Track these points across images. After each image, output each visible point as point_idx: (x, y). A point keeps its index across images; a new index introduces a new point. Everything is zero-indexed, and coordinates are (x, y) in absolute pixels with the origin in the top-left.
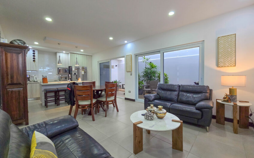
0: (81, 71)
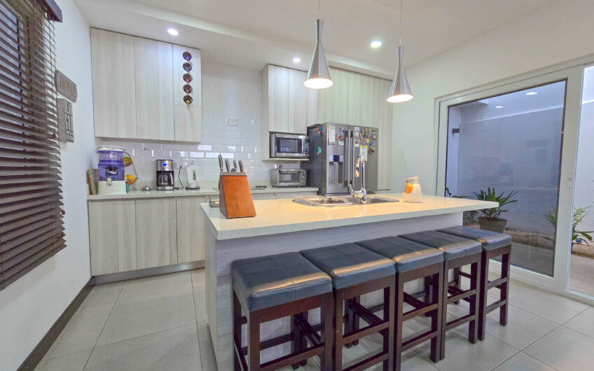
0: (357, 145)
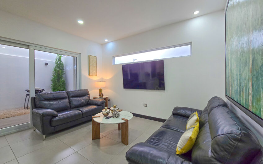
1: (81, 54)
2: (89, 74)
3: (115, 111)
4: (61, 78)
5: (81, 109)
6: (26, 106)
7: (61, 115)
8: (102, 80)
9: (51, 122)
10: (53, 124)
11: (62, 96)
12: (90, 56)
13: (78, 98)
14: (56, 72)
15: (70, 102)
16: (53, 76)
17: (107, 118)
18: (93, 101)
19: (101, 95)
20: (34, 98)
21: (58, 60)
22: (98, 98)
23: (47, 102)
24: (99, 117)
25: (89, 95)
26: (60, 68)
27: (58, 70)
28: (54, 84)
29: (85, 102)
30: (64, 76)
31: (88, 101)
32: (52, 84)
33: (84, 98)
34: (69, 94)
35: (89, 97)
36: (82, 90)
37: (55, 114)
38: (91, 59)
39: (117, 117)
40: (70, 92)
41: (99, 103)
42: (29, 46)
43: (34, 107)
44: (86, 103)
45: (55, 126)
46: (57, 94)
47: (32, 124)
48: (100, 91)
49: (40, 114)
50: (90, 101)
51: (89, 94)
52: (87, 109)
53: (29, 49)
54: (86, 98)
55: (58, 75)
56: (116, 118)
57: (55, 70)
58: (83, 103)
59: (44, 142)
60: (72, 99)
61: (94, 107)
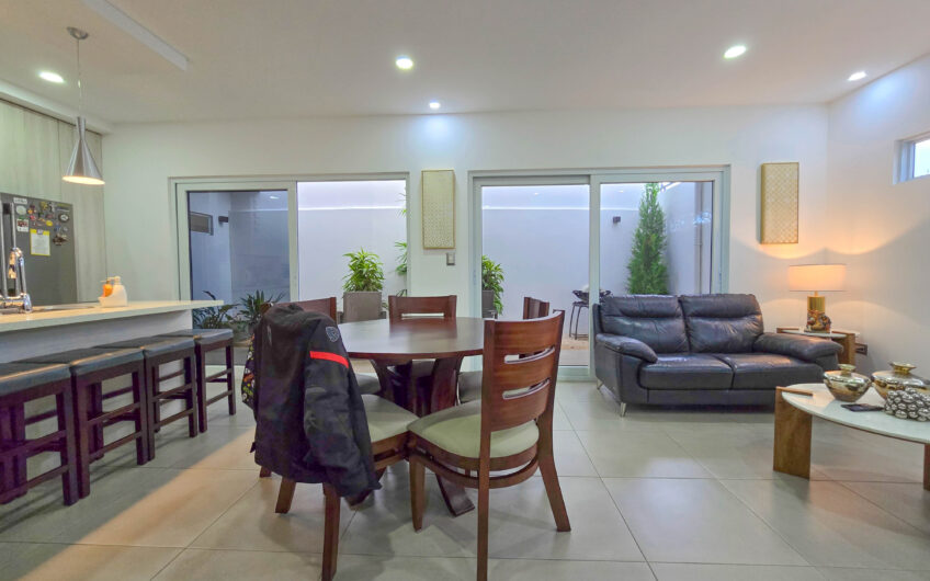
0: (23, 229)
1: (729, 166)
2: (761, 239)
3: (904, 389)
4: (656, 257)
5: (728, 359)
6: (573, 331)
7: (666, 362)
8: (825, 258)
9: (639, 374)
10: (646, 382)
11: (664, 309)
12: (768, 167)
13: (717, 323)
14: (641, 242)
15: (688, 330)
16: (634, 252)
17: (853, 408)
18: (775, 338)
19: (818, 321)
20: (599, 307)
21: (646, 204)
22: (801, 331)
23: (626, 322)
24: (811, 395)
25: (758, 317)
26: (651, 228)
27: (647, 235)
28: (634, 278)
29: (740, 338)
30: (662, 253)
31: (757, 338)
32: (630, 276)
33: (738, 324)
34: (684, 304)
35: (761, 324)
36: (732, 295)
37: (651, 356)
38: (770, 176)
39: (913, 415)
40: (690, 300)
41: (806, 352)
42: (589, 176)
43: (598, 329)
44: (746, 344)
45: (648, 389)
46: (651, 302)
47: (594, 371)
48: (815, 304)
49: (615, 346)
50: (761, 338)
51: (759, 313)
52: (752, 364)
53: (589, 184)
54: (746, 324)
55: (648, 249)
56: (909, 418)
57: (638, 235)
58: (732, 340)
59: (623, 421)
60: (694, 321)
61: (785, 362)
